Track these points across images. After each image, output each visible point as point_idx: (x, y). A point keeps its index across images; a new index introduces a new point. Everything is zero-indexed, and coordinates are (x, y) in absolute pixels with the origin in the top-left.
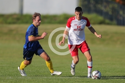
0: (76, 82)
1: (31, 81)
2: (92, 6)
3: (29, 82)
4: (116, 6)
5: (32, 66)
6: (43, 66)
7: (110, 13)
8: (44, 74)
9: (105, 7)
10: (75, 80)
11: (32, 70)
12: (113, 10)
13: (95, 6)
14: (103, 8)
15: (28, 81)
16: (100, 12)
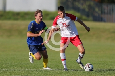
0: (55, 74)
1: (13, 73)
2: (70, 3)
3: (11, 74)
4: (92, 3)
5: (15, 59)
6: (25, 59)
7: (87, 10)
8: (26, 66)
9: (82, 4)
10: (55, 72)
11: (14, 62)
12: (90, 7)
13: (73, 4)
14: (80, 6)
15: (10, 72)
16: (77, 9)
